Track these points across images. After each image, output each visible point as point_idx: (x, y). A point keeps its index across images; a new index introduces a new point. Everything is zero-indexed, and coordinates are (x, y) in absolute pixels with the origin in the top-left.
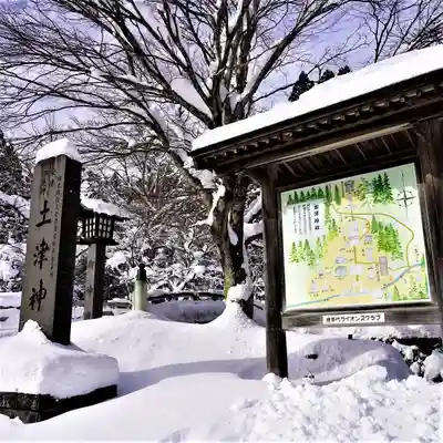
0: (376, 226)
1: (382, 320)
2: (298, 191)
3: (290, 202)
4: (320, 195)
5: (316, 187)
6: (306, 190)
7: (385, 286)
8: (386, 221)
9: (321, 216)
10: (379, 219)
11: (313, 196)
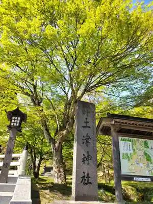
0: (145, 154)
1: (150, 181)
2: (124, 138)
3: (123, 140)
4: (130, 141)
5: (129, 138)
6: (126, 138)
7: (149, 171)
8: (148, 153)
9: (131, 147)
10: (146, 152)
11: (128, 141)
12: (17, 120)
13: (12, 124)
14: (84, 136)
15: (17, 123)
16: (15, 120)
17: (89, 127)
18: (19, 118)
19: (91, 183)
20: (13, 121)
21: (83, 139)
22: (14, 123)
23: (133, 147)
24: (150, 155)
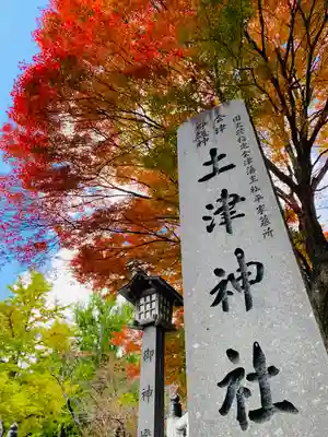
12: (151, 302)
14: (210, 207)
15: (151, 310)
16: (145, 304)
17: (231, 166)
19: (286, 406)
20: (143, 309)
21: (205, 218)
22: (145, 312)
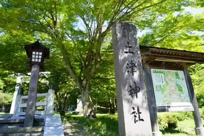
0: (177, 85)
2: (156, 70)
3: (154, 72)
4: (162, 73)
5: (161, 70)
6: (159, 70)
8: (180, 84)
9: (163, 78)
10: (178, 83)
11: (160, 72)
12: (39, 55)
13: (33, 60)
14: (128, 64)
15: (38, 58)
16: (35, 55)
17: (133, 53)
18: (41, 54)
20: (33, 56)
21: (127, 67)
22: (35, 58)
23: (165, 79)
24: (181, 86)
